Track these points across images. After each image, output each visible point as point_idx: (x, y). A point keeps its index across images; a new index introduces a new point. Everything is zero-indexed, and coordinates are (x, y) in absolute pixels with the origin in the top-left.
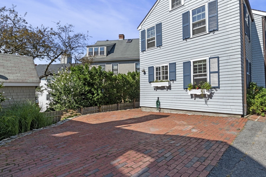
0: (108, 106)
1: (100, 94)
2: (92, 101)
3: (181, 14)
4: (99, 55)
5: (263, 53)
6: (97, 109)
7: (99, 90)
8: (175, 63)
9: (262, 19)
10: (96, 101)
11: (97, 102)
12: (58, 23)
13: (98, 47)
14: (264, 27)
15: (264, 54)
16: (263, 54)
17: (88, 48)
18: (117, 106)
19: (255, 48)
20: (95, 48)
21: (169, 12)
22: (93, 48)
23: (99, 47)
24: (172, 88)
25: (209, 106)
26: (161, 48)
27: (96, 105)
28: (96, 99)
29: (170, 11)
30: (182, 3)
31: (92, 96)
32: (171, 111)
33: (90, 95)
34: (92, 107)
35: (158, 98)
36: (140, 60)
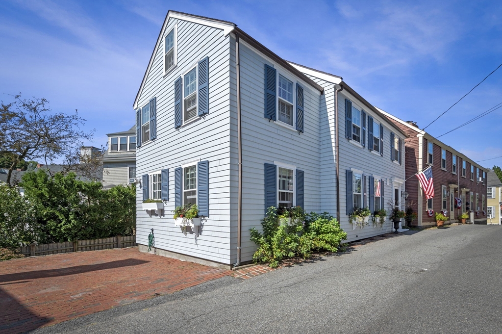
0: (94, 242)
1: (73, 221)
2: (56, 232)
3: (173, 83)
4: (128, 150)
5: (334, 152)
6: (70, 246)
7: (71, 215)
8: (168, 169)
9: (335, 89)
10: (65, 234)
11: (66, 236)
12: (18, 96)
13: (126, 136)
14: (336, 104)
15: (336, 153)
16: (334, 154)
17: (110, 138)
18: (115, 241)
19: (324, 143)
20: (121, 138)
21: (163, 79)
22: (119, 137)
23: (129, 137)
24: (166, 213)
25: (200, 247)
26: (156, 142)
27: (66, 240)
28: (64, 230)
29: (164, 77)
30: (175, 63)
31: (55, 224)
32: (165, 254)
33: (52, 223)
34: (58, 243)
35: (152, 230)
36: (137, 162)
